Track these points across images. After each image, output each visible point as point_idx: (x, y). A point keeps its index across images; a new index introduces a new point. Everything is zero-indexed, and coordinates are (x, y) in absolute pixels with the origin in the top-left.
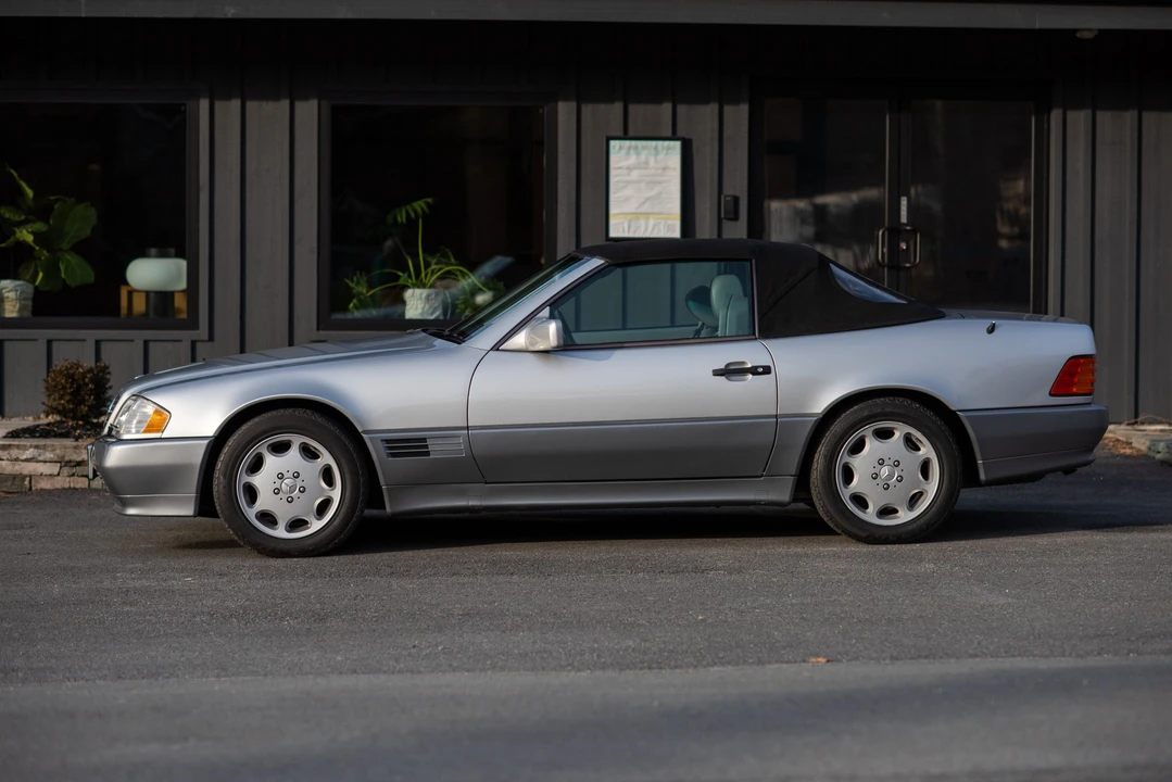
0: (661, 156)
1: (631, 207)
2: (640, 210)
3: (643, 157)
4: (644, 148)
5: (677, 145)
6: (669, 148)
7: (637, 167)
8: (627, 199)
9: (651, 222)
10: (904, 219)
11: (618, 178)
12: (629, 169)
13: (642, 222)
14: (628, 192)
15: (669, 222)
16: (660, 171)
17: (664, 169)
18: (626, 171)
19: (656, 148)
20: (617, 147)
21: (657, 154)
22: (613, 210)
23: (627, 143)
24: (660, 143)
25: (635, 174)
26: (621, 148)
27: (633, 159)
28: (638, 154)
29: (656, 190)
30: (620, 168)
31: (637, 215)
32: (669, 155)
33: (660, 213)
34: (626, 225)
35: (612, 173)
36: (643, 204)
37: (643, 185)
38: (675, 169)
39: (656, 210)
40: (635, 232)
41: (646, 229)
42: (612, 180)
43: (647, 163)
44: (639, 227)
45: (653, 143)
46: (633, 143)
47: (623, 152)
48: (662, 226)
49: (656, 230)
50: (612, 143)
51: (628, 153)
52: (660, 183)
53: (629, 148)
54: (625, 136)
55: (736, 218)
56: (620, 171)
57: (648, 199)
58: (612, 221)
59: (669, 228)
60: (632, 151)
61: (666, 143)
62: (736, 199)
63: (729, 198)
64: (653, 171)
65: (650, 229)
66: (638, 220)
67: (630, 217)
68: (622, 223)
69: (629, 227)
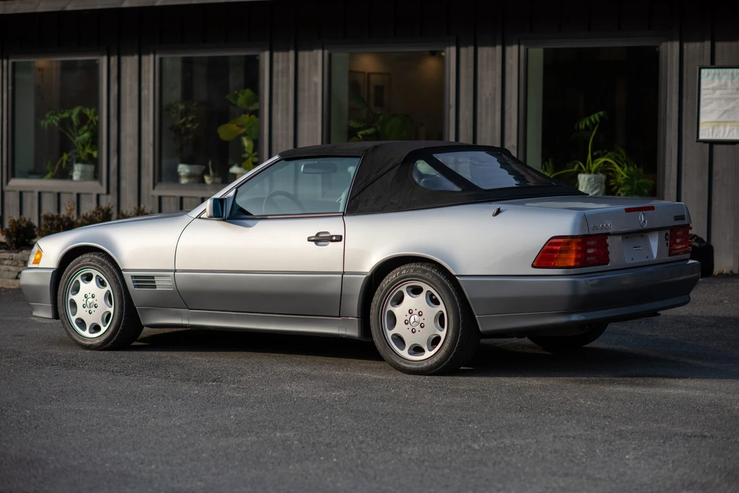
0: (736, 80)
1: (714, 117)
2: (720, 120)
3: (723, 81)
4: (724, 74)
7: (719, 88)
8: (712, 111)
9: (728, 128)
11: (706, 96)
12: (714, 89)
13: (722, 128)
14: (713, 106)
16: (735, 91)
17: (738, 89)
18: (711, 91)
19: (732, 74)
20: (706, 74)
21: (733, 78)
22: (702, 120)
23: (713, 71)
24: (735, 71)
25: (718, 93)
26: (708, 74)
27: (716, 83)
28: (720, 79)
29: (732, 105)
30: (708, 89)
31: (718, 123)
33: (735, 122)
34: (711, 130)
35: (703, 92)
36: (723, 114)
37: (723, 102)
39: (732, 119)
40: (716, 135)
41: (724, 134)
42: (702, 98)
43: (726, 85)
44: (719, 132)
45: (730, 71)
46: (717, 70)
47: (710, 77)
48: (735, 130)
49: (731, 134)
50: (703, 71)
51: (713, 78)
52: (734, 99)
53: (714, 74)
54: (713, 64)
56: (707, 91)
57: (726, 111)
58: (702, 128)
60: (716, 77)
61: (738, 70)
64: (729, 91)
65: (726, 134)
66: (719, 126)
67: (714, 124)
68: (708, 129)
69: (713, 132)
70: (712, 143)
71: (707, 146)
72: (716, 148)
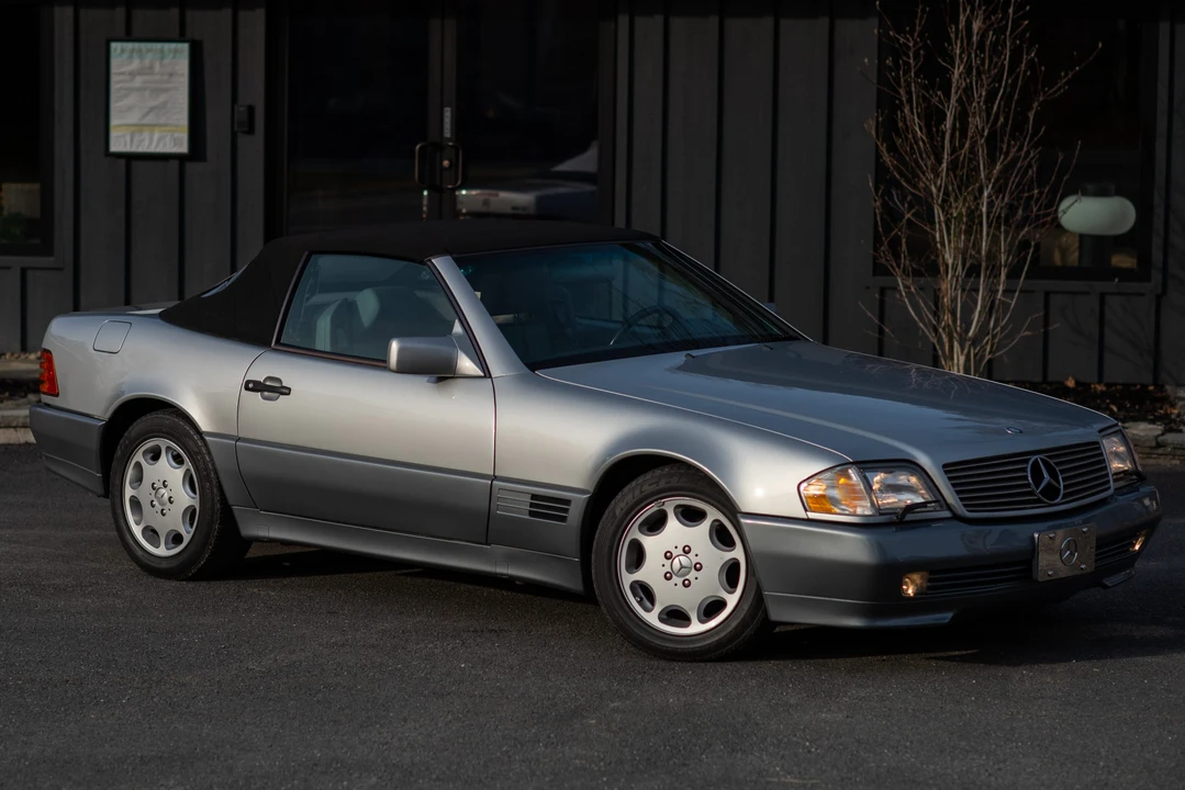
0: (166, 61)
1: (133, 118)
2: (146, 121)
3: (147, 62)
4: (149, 51)
5: (185, 47)
6: (176, 51)
7: (140, 72)
8: (130, 108)
9: (156, 136)
10: (447, 134)
11: (119, 86)
12: (133, 74)
13: (146, 135)
14: (131, 100)
15: (176, 135)
16: (166, 77)
17: (171, 75)
18: (127, 77)
19: (162, 51)
20: (119, 51)
21: (162, 58)
22: (114, 121)
23: (129, 46)
24: (167, 46)
25: (138, 82)
26: (123, 51)
27: (136, 64)
28: (142, 58)
29: (162, 98)
30: (122, 73)
31: (140, 127)
32: (175, 60)
33: (166, 125)
34: (128, 138)
35: (114, 79)
36: (147, 113)
37: (147, 93)
38: (183, 75)
39: (162, 121)
40: (138, 146)
41: (150, 143)
42: (114, 87)
43: (151, 67)
44: (143, 140)
45: (158, 46)
46: (136, 45)
47: (125, 56)
48: (168, 139)
49: (161, 145)
50: (114, 45)
51: (131, 57)
52: (166, 90)
53: (132, 51)
54: (129, 37)
55: (251, 131)
56: (122, 77)
57: (152, 109)
58: (114, 134)
59: (176, 142)
60: (135, 55)
61: (173, 46)
62: (251, 110)
63: (242, 109)
64: (157, 78)
65: (154, 144)
66: (141, 132)
67: (133, 129)
68: (124, 136)
69: (132, 140)
70: (130, 158)
71: (122, 162)
72: (136, 165)
